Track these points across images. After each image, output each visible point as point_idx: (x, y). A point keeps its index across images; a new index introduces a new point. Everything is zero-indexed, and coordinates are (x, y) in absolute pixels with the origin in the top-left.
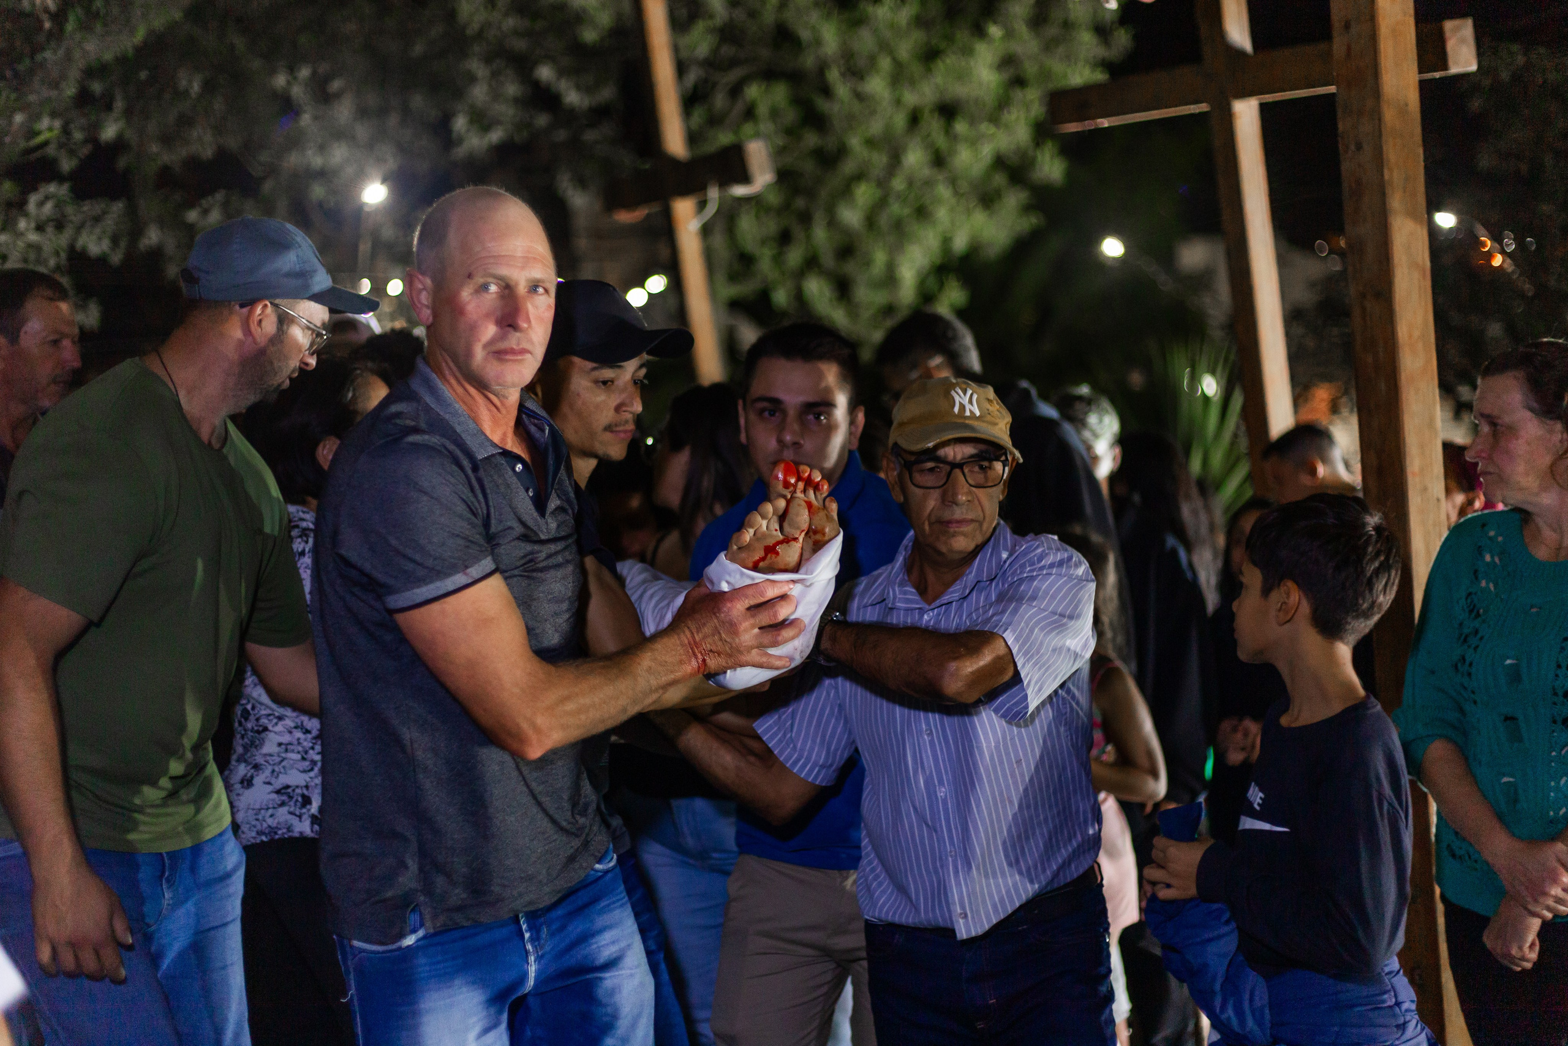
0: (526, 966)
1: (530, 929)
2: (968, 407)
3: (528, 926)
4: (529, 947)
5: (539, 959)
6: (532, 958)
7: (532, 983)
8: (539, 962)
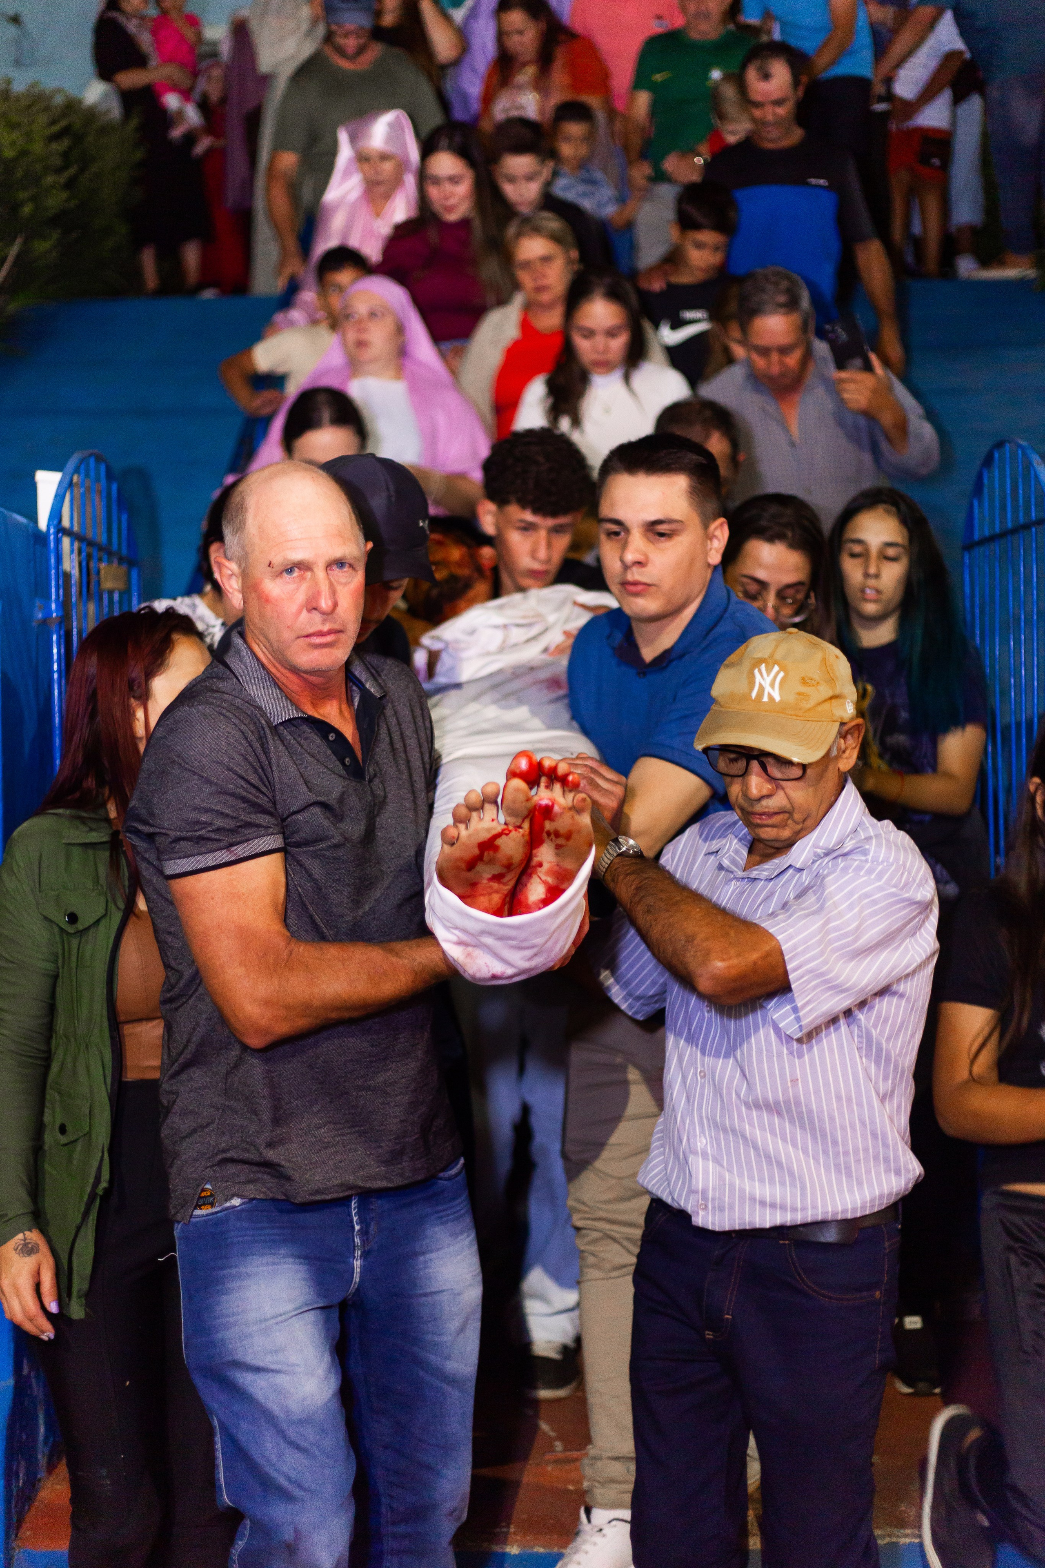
0: (351, 1260)
1: (360, 1222)
2: (768, 689)
3: (359, 1218)
4: (357, 1240)
5: (365, 1255)
6: (358, 1253)
7: (358, 1280)
8: (364, 1259)
